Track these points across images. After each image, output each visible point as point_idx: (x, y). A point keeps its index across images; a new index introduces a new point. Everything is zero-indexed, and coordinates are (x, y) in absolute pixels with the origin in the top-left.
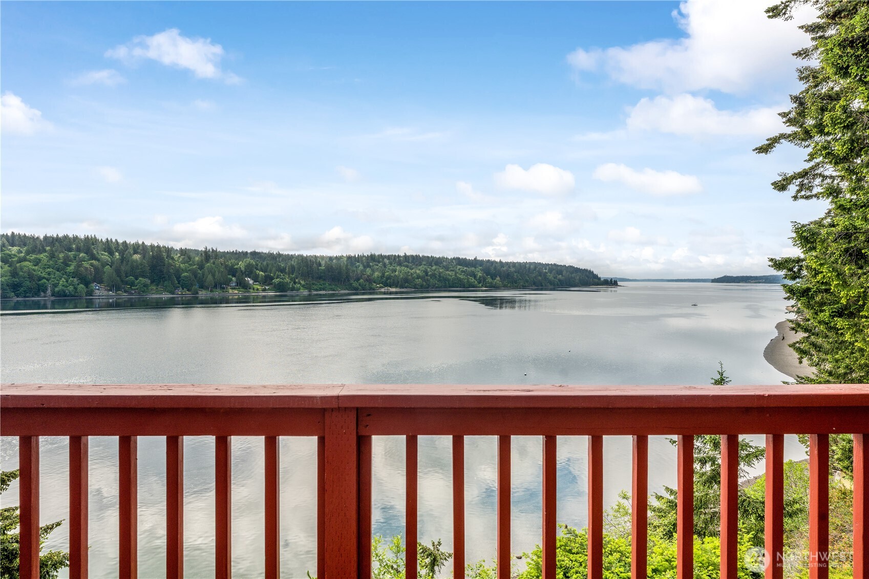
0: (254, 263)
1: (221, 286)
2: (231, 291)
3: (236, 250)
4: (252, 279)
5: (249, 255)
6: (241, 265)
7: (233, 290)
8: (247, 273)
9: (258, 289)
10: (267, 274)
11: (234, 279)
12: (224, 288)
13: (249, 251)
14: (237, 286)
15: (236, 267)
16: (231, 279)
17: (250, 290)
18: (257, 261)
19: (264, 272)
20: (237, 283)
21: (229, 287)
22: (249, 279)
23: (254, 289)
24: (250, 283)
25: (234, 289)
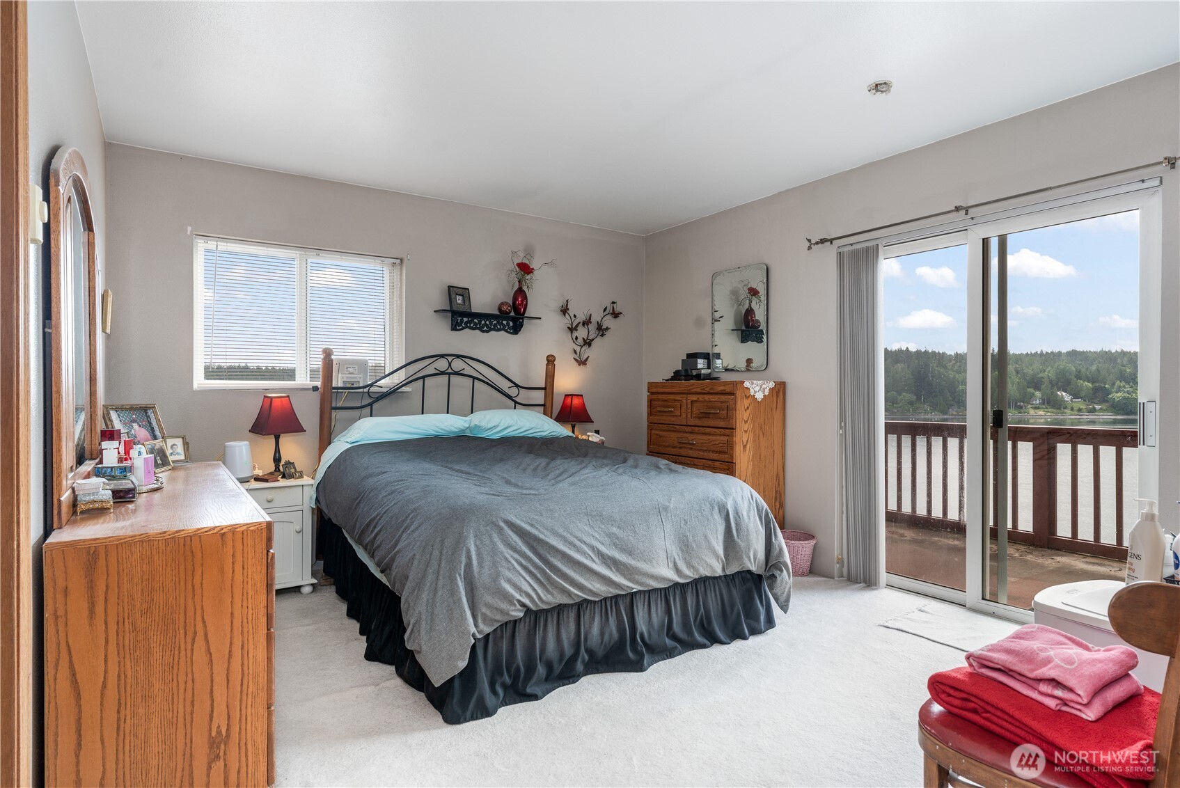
0: (1074, 369)
1: (1016, 403)
2: (1032, 412)
3: (1042, 351)
4: (1070, 394)
5: (1063, 357)
6: (1050, 373)
7: (1037, 411)
8: (1060, 384)
9: (1080, 410)
10: (1097, 385)
11: (1038, 394)
12: (1021, 407)
13: (1064, 351)
14: (1043, 404)
15: (1041, 375)
16: (1033, 394)
17: (1066, 410)
18: (1079, 365)
19: (1093, 382)
20: (1043, 400)
21: (1030, 406)
22: (1064, 394)
23: (1072, 409)
24: (1067, 399)
25: (1038, 408)
